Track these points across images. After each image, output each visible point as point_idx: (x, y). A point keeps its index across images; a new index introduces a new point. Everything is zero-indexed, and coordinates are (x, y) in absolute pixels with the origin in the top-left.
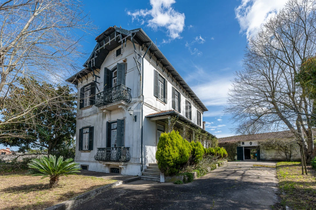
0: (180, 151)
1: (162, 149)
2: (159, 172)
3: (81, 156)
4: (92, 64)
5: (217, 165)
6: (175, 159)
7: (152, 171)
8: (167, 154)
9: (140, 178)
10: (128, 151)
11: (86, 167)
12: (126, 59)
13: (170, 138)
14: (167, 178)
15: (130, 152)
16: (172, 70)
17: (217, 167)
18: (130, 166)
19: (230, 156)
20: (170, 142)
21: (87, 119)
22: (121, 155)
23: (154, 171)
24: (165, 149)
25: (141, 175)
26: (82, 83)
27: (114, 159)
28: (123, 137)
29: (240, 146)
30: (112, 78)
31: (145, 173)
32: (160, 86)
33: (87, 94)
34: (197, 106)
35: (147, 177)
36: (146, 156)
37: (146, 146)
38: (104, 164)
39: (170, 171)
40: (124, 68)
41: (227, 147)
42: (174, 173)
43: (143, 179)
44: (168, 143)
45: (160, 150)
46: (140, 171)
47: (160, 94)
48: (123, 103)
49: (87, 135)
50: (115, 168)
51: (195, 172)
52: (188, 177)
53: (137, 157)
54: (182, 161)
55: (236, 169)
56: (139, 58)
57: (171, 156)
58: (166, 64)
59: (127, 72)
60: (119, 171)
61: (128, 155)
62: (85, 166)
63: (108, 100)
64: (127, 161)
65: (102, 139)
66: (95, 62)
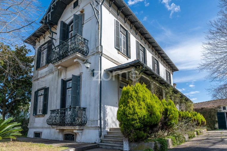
0: (149, 108)
1: (125, 105)
2: (121, 138)
3: (36, 121)
4: (48, 19)
5: (195, 133)
6: (143, 119)
7: (114, 137)
8: (131, 112)
9: (98, 146)
10: (84, 112)
11: (40, 134)
12: (83, 10)
13: (134, 91)
14: (132, 145)
15: (87, 113)
16: (135, 21)
17: (196, 136)
18: (86, 131)
19: (209, 125)
20: (134, 96)
21: (43, 79)
22: (75, 116)
23: (116, 137)
24: (128, 105)
25: (99, 142)
26: (39, 42)
27: (67, 122)
28: (79, 96)
29: (221, 112)
30: (68, 32)
31: (104, 139)
32: (122, 38)
33: (44, 54)
34: (165, 65)
35: (107, 144)
36: (106, 118)
37: (105, 106)
38: (57, 129)
39: (137, 134)
40: (81, 20)
41: (204, 113)
42: (142, 138)
43: (101, 147)
44: (132, 98)
45: (122, 107)
46: (98, 137)
47: (122, 47)
48: (79, 55)
49: (42, 97)
50: (69, 134)
51: (169, 139)
52: (160, 144)
53: (95, 119)
54: (152, 122)
55: (223, 138)
56: (97, 5)
57: (137, 113)
58: (128, 13)
59: (84, 23)
60: (74, 138)
61: (84, 117)
62: (38, 133)
63: (63, 53)
64: (83, 124)
65: (57, 101)
66: (51, 16)
